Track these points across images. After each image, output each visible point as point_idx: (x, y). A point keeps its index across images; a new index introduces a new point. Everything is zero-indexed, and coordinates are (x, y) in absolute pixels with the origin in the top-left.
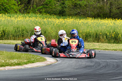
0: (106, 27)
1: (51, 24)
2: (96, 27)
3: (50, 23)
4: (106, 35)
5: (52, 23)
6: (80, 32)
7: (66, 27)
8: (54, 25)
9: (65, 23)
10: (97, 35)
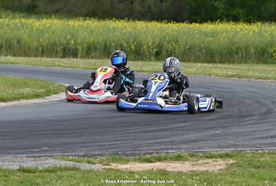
0: (122, 34)
1: (27, 28)
2: (104, 33)
3: (25, 26)
4: (122, 46)
5: (28, 26)
6: (78, 42)
7: (53, 33)
8: (32, 29)
9: (50, 27)
10: (106, 46)
